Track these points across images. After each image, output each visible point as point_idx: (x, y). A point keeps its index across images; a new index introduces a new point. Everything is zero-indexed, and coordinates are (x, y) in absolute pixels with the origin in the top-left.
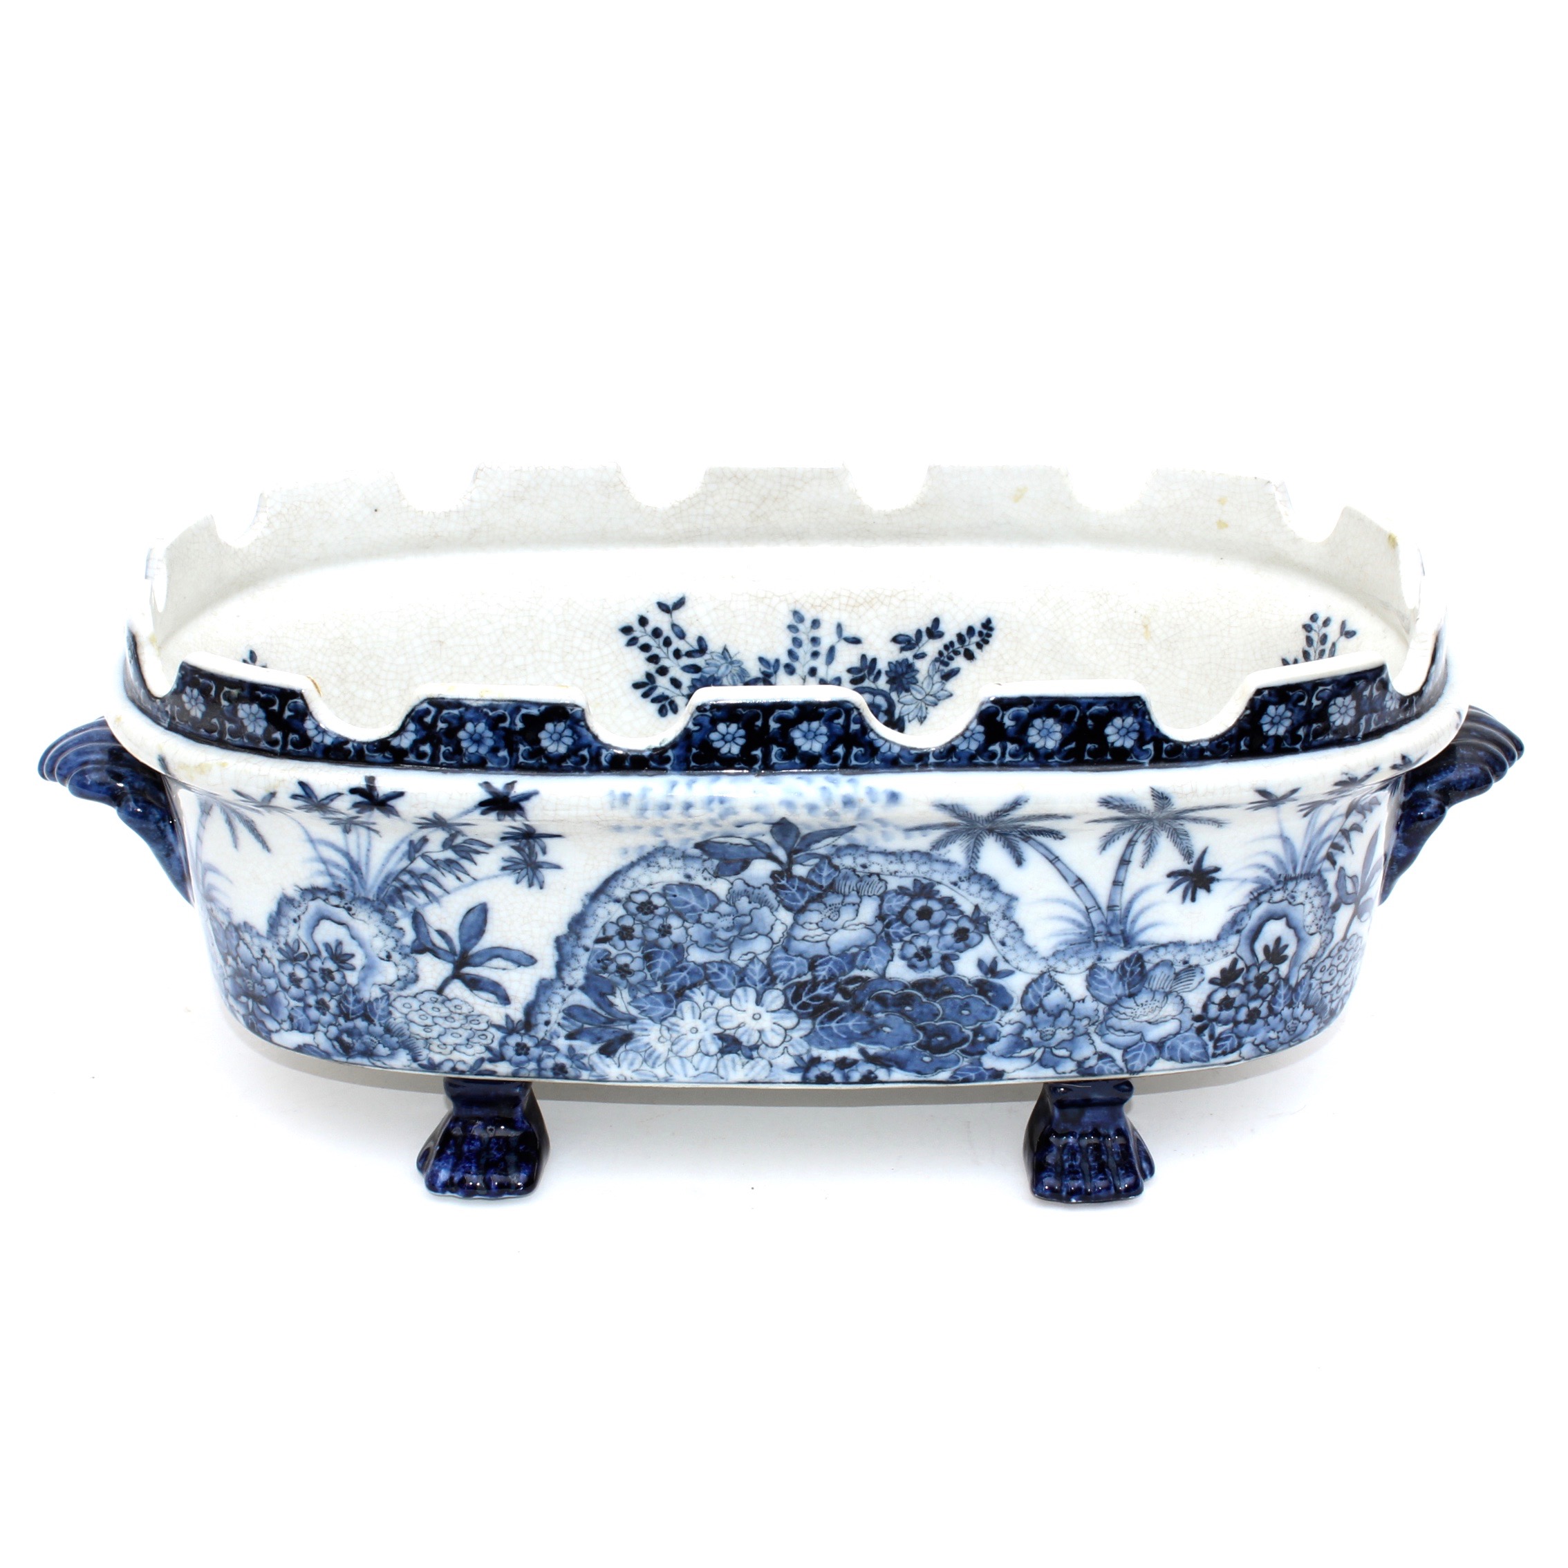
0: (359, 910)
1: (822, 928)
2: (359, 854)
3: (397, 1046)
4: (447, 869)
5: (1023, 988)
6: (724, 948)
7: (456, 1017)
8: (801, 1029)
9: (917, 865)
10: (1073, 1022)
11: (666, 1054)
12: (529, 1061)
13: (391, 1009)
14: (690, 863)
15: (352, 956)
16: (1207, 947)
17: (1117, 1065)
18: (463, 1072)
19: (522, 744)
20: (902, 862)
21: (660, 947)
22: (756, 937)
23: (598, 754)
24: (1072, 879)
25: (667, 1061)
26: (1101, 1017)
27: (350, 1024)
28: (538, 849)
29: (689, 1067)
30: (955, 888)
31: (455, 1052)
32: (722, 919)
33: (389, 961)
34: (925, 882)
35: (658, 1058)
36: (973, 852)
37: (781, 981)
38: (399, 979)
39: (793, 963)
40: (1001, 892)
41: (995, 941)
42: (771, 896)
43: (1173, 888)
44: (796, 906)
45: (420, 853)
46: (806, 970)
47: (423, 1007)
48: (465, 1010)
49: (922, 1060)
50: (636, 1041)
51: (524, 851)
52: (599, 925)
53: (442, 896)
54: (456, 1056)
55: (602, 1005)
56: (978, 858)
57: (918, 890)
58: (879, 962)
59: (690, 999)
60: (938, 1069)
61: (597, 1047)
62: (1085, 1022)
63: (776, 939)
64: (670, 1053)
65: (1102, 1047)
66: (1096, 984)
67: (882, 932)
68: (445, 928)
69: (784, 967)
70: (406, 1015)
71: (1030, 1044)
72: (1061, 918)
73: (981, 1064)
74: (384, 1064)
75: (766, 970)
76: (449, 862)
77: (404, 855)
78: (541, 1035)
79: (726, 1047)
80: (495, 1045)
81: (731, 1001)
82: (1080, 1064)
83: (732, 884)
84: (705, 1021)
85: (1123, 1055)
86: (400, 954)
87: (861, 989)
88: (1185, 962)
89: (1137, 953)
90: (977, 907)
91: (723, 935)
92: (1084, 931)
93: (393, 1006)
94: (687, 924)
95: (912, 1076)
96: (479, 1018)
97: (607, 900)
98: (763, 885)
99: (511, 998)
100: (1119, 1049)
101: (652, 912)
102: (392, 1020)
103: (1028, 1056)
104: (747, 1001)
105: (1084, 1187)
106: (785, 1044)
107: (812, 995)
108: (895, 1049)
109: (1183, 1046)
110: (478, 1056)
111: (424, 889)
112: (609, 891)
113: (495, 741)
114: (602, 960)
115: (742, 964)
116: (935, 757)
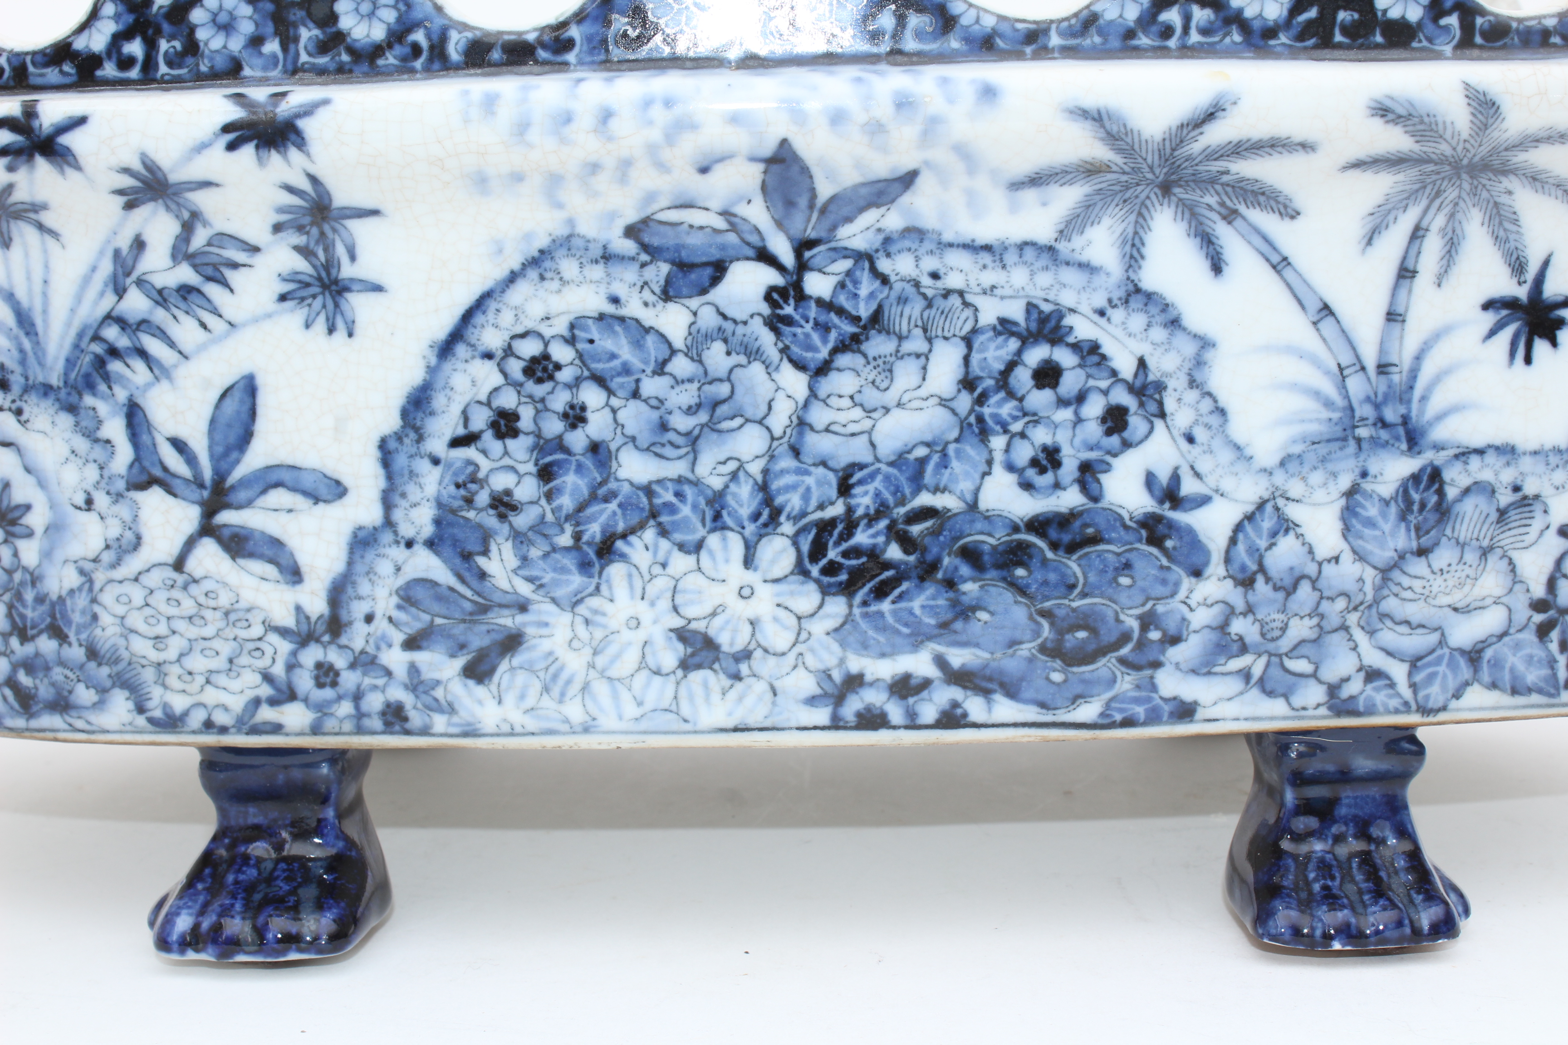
0: (36, 410)
1: (861, 405)
2: (30, 291)
3: (108, 683)
4: (182, 305)
5: (1228, 533)
6: (683, 451)
7: (208, 614)
8: (828, 616)
9: (1032, 274)
10: (1318, 604)
11: (583, 672)
12: (340, 698)
13: (97, 609)
14: (617, 269)
15: (28, 507)
16: (1554, 460)
17: (1399, 695)
18: (223, 730)
19: (305, 26)
20: (1004, 267)
21: (567, 451)
22: (741, 426)
23: (443, 38)
24: (1313, 306)
25: (585, 688)
26: (1370, 597)
27: (29, 649)
28: (341, 251)
29: (625, 696)
30: (1102, 321)
31: (209, 689)
32: (678, 389)
33: (89, 510)
34: (1047, 308)
35: (569, 682)
36: (1133, 245)
37: (788, 518)
38: (108, 547)
39: (810, 480)
40: (1185, 329)
41: (1175, 433)
42: (767, 338)
43: (1492, 333)
44: (813, 359)
45: (134, 276)
46: (833, 493)
47: (151, 600)
48: (224, 600)
49: (1048, 679)
50: (528, 649)
51: (315, 255)
52: (456, 410)
53: (175, 366)
54: (211, 696)
55: (467, 575)
56: (1142, 257)
57: (1034, 326)
58: (967, 474)
59: (623, 557)
60: (1076, 699)
61: (459, 663)
62: (1341, 604)
63: (778, 431)
64: (591, 671)
65: (1375, 659)
66: (1358, 526)
67: (969, 414)
68: (183, 433)
69: (793, 487)
70: (123, 618)
71: (1244, 649)
72: (1295, 387)
73: (1154, 688)
74: (89, 723)
75: (761, 495)
76: (186, 291)
77: (106, 285)
78: (358, 644)
79: (693, 655)
80: (278, 670)
81: (698, 561)
82: (1333, 690)
83: (695, 314)
84: (652, 604)
85: (1410, 674)
86: (108, 493)
87: (935, 533)
88: (1517, 489)
89: (1431, 464)
90: (1142, 363)
91: (681, 422)
92: (1336, 416)
93: (99, 604)
94: (615, 402)
95: (1031, 713)
96: (249, 616)
97: (469, 355)
98: (752, 316)
99: (304, 569)
100: (1403, 661)
101: (551, 377)
102: (98, 632)
103: (1239, 672)
104: (727, 561)
105: (1353, 920)
106: (799, 648)
107: (845, 546)
108: (998, 655)
109: (1514, 661)
110: (250, 694)
111: (142, 353)
112: (472, 334)
113: (257, 25)
114: (465, 485)
115: (717, 483)
116: (1061, 34)
